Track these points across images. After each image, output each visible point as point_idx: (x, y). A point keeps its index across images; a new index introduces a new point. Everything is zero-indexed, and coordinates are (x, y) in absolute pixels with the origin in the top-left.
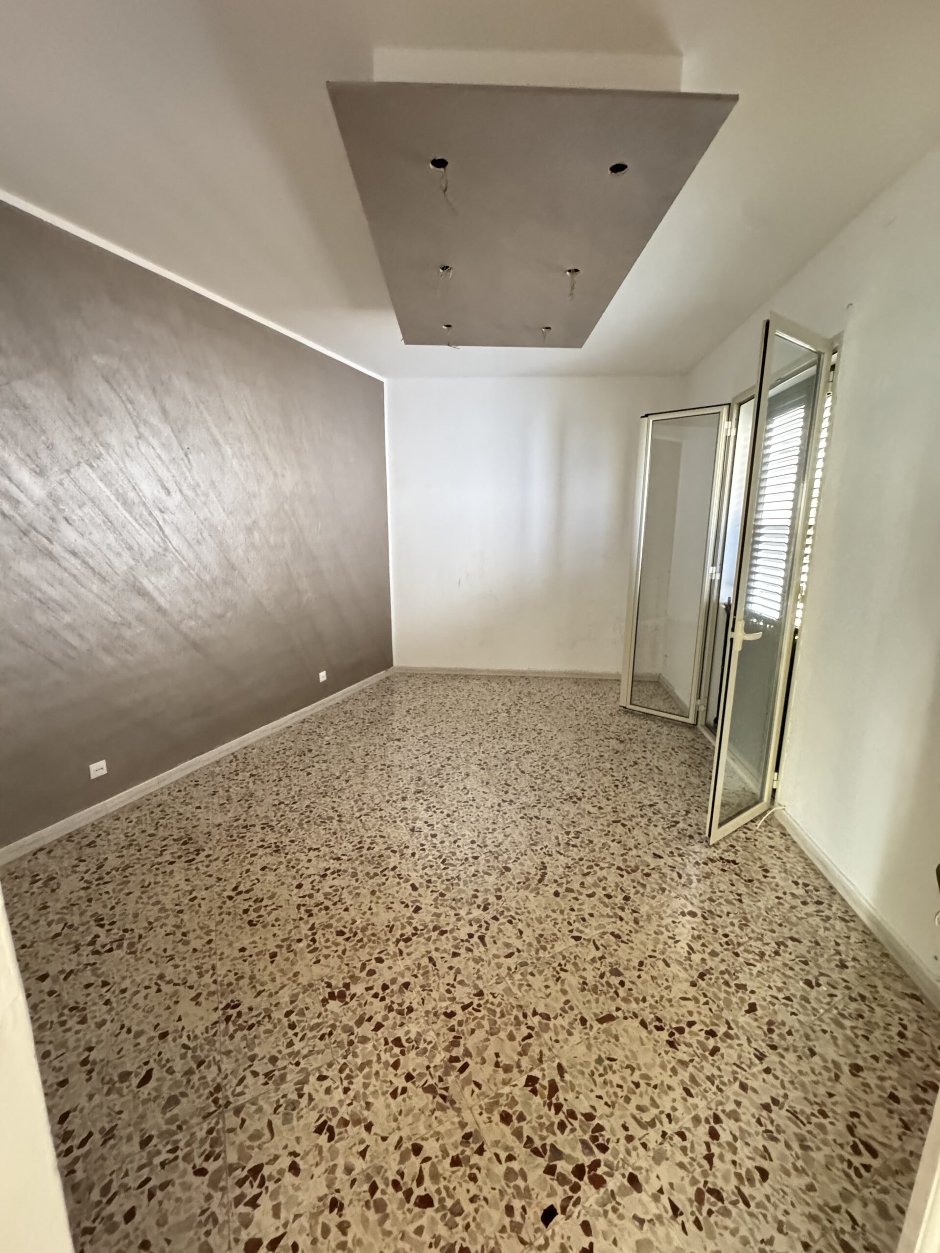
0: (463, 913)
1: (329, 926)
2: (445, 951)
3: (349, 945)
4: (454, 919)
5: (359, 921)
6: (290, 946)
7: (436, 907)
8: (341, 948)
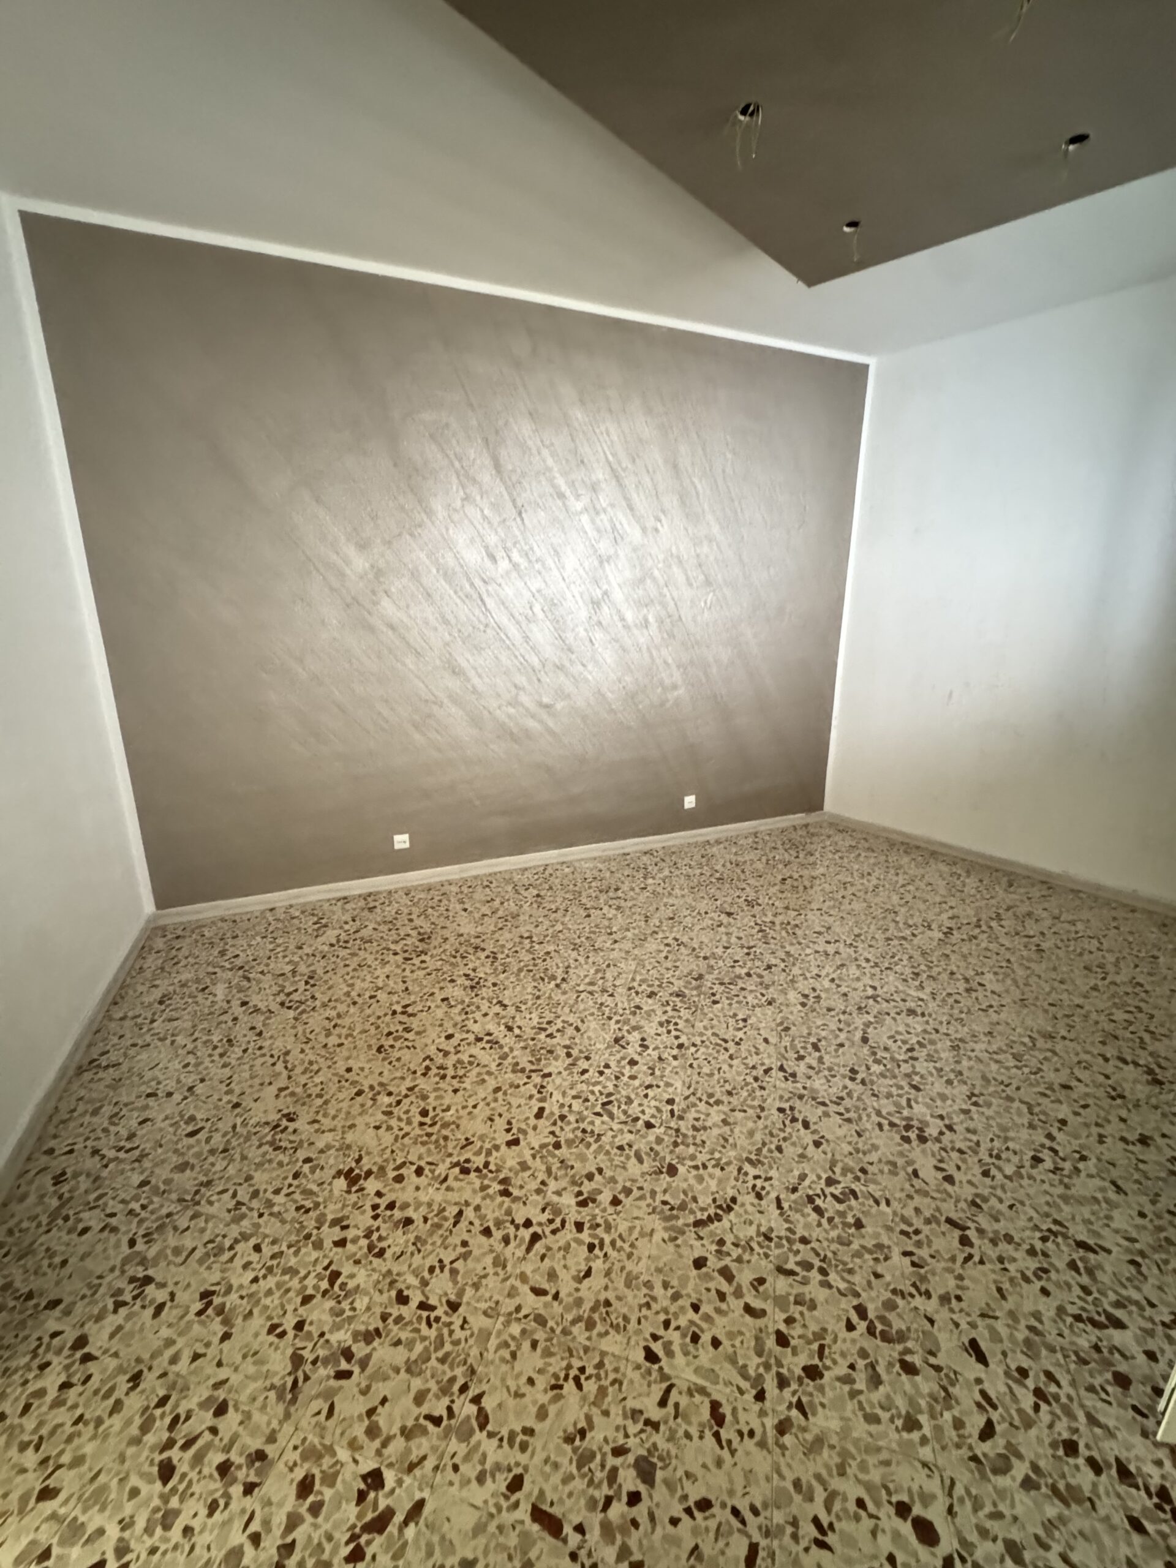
0: (553, 1186)
1: (424, 1097)
2: (482, 1218)
3: (418, 1131)
4: (534, 1185)
5: (452, 1112)
6: (379, 1093)
7: (534, 1157)
8: (407, 1129)
